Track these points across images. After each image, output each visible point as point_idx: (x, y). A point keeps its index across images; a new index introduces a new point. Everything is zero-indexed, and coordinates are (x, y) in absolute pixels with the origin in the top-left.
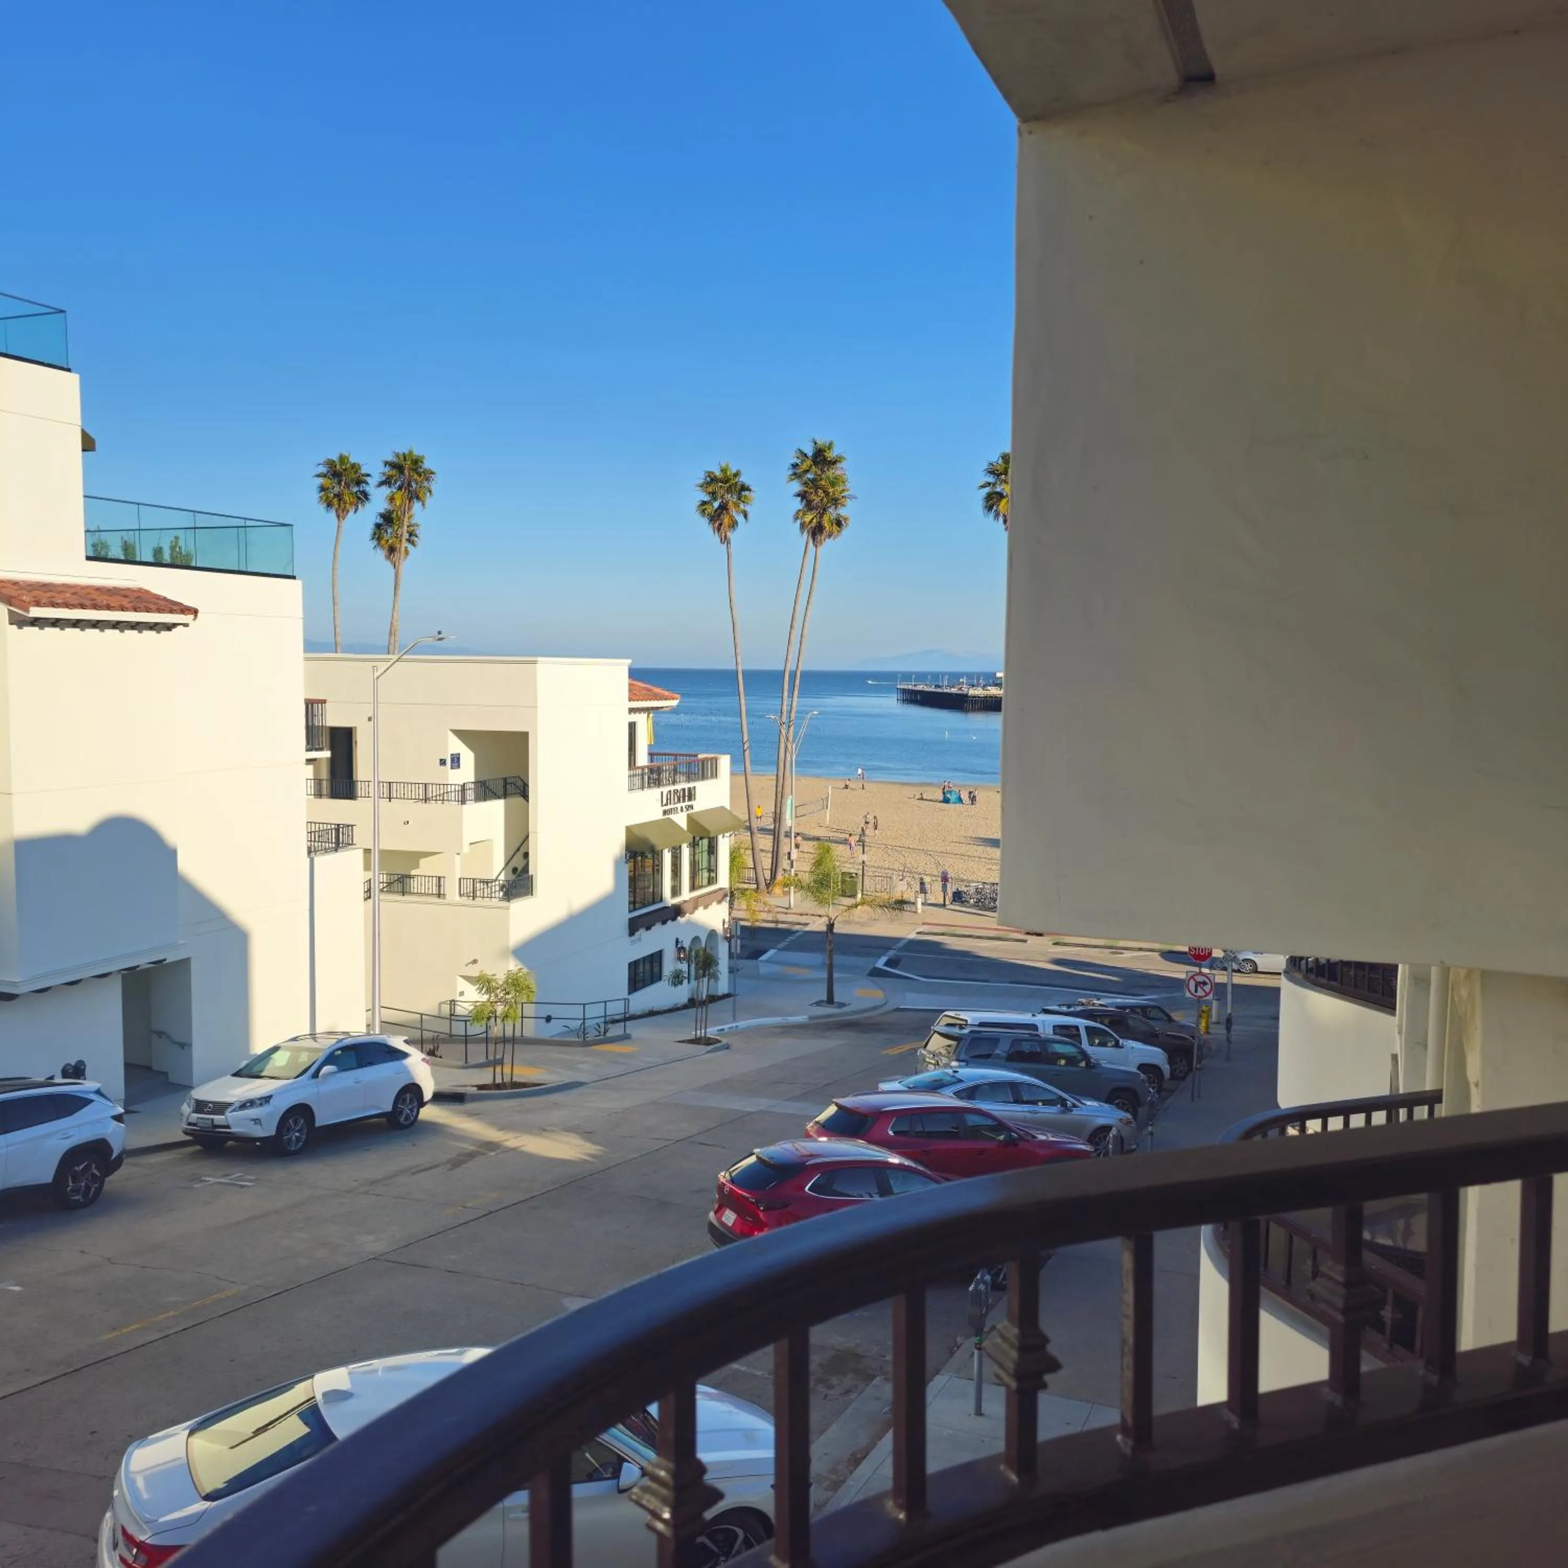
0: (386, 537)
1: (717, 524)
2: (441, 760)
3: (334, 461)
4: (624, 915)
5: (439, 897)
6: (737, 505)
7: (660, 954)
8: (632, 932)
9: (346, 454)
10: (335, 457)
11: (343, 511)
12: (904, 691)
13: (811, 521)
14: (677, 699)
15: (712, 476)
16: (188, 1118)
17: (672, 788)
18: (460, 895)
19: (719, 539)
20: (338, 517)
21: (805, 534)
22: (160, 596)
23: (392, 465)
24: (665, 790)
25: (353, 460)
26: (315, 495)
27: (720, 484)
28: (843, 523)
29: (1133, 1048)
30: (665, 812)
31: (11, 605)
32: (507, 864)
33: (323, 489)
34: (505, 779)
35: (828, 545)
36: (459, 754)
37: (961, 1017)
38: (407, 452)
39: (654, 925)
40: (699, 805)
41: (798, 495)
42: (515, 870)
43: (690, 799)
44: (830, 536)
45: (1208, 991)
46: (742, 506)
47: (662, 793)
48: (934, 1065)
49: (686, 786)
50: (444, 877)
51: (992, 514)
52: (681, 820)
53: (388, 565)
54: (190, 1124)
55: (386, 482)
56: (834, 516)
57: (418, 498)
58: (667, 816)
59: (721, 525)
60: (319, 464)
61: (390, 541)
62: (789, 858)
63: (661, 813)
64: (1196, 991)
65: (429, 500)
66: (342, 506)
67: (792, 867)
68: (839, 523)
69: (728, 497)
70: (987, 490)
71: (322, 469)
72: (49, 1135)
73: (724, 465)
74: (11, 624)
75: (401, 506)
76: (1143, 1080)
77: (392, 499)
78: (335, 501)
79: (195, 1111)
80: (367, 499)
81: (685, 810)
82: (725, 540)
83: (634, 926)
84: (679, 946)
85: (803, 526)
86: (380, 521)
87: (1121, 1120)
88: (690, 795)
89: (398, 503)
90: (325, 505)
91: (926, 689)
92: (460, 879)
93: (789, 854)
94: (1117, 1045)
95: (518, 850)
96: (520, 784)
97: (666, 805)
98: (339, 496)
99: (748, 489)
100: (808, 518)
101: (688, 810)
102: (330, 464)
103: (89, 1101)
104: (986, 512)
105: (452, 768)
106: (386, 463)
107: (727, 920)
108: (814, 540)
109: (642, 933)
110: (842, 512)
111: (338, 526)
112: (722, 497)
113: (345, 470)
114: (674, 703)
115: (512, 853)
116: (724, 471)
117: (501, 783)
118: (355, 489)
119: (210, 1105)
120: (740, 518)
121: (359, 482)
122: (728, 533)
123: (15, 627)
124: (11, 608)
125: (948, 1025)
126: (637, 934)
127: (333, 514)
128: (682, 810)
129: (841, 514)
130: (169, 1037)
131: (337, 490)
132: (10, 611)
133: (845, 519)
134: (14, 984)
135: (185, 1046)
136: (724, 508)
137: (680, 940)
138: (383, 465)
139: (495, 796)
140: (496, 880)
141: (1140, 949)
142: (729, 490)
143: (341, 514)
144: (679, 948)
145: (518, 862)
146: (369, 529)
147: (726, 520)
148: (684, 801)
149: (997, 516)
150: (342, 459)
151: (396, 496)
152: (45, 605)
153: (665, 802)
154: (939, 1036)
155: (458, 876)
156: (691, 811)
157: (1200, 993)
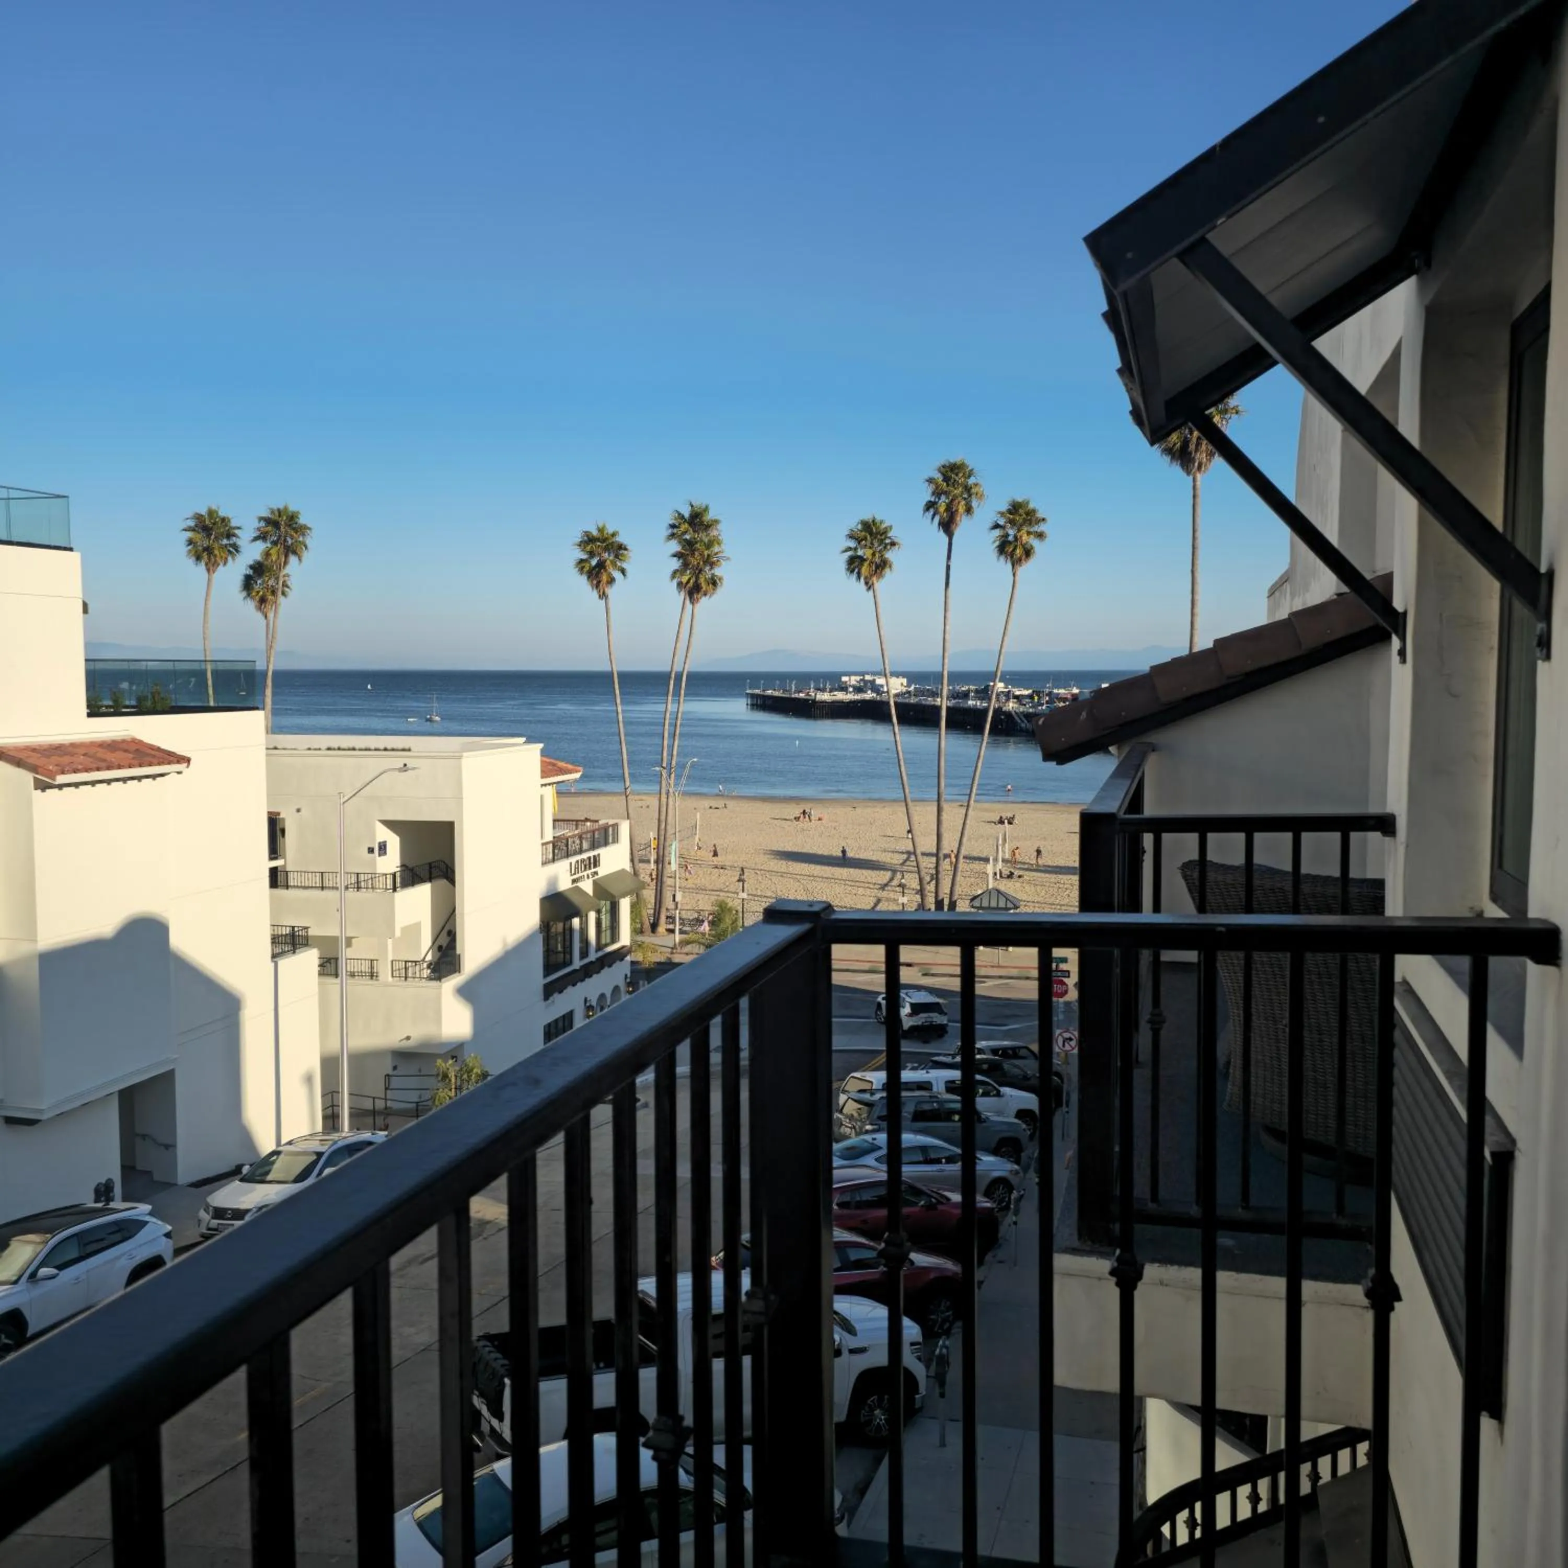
0: (257, 587)
1: (595, 582)
2: (369, 849)
3: (202, 516)
4: (539, 980)
5: (372, 979)
6: (614, 564)
7: (571, 1014)
8: (546, 997)
9: (214, 507)
10: (203, 511)
11: (213, 565)
12: (753, 696)
13: (688, 582)
14: (579, 771)
15: (590, 537)
16: (208, 1224)
17: (579, 857)
18: (393, 976)
19: (598, 596)
20: (208, 570)
21: (683, 593)
22: (154, 746)
23: (268, 521)
24: (573, 860)
25: (222, 513)
26: (184, 549)
27: (599, 543)
28: (718, 581)
29: (1011, 1096)
30: (574, 881)
31: (37, 773)
32: (433, 943)
33: (190, 542)
34: (430, 864)
35: (704, 602)
36: (385, 842)
37: (868, 1078)
38: (281, 507)
39: (565, 988)
40: (604, 870)
41: (674, 556)
42: (440, 948)
43: (595, 866)
44: (705, 595)
45: (1073, 1046)
46: (619, 564)
47: (571, 864)
48: (851, 1128)
49: (591, 854)
50: (377, 960)
51: (855, 575)
52: (587, 886)
53: (259, 616)
54: (209, 1229)
55: (262, 537)
56: (709, 576)
57: (295, 553)
58: (575, 885)
59: (599, 582)
60: (187, 519)
61: (261, 593)
62: (674, 900)
63: (571, 882)
64: (1064, 1046)
65: (306, 555)
66: (213, 560)
67: (676, 908)
68: (714, 583)
69: (606, 555)
70: (850, 553)
71: (191, 523)
72: (118, 1258)
73: (601, 526)
74: (36, 789)
75: (276, 561)
76: (1024, 1130)
77: (267, 554)
78: (205, 555)
79: (214, 1217)
80: (237, 551)
81: (590, 876)
82: (603, 596)
83: (549, 991)
84: (588, 1004)
85: (680, 585)
86: (250, 572)
87: (1011, 1171)
88: (596, 862)
89: (274, 558)
90: (194, 559)
91: (776, 694)
92: (392, 962)
93: (674, 896)
94: (998, 1094)
95: (443, 928)
96: (443, 867)
97: (575, 874)
98: (208, 550)
99: (626, 549)
100: (685, 579)
101: (593, 876)
102: (198, 517)
103: (145, 1223)
104: (848, 573)
105: (380, 855)
106: (261, 519)
107: (629, 975)
108: (691, 598)
109: (556, 996)
110: (717, 571)
111: (209, 579)
112: (599, 554)
113: (214, 524)
114: (577, 775)
115: (439, 931)
116: (601, 530)
117: (427, 867)
118: (225, 542)
119: (230, 1212)
120: (617, 574)
121: (229, 535)
122: (606, 589)
123: (39, 791)
124: (37, 776)
125: (862, 1091)
126: (551, 999)
127: (202, 567)
128: (588, 877)
129: (716, 574)
130: (154, 1140)
131: (206, 543)
132: (35, 779)
133: (720, 579)
134: (41, 1111)
135: (170, 1147)
136: (601, 565)
137: (588, 999)
138: (257, 521)
139: (422, 880)
140: (424, 960)
141: (1001, 977)
142: (606, 549)
143: (211, 567)
144: (588, 1007)
145: (444, 940)
146: (238, 580)
147: (604, 578)
148: (590, 868)
149: (859, 577)
150: (211, 513)
151: (272, 552)
152: (69, 772)
153: (573, 872)
154: (853, 1102)
155: (390, 958)
156: (596, 877)
157: (1067, 1047)
